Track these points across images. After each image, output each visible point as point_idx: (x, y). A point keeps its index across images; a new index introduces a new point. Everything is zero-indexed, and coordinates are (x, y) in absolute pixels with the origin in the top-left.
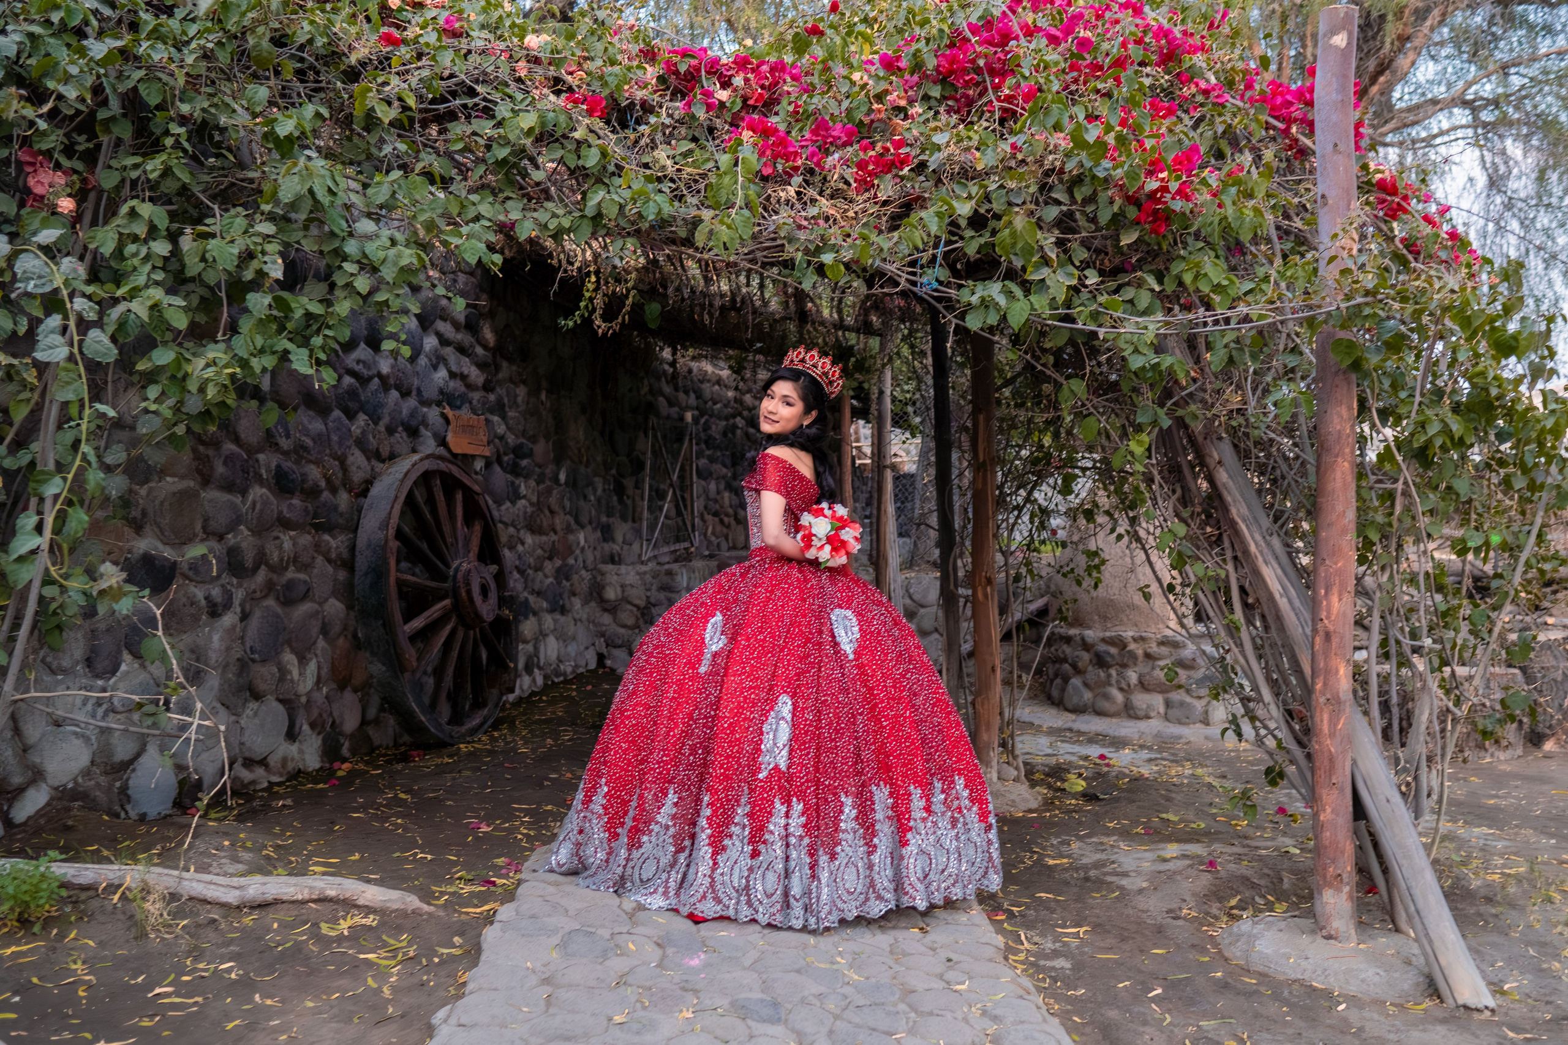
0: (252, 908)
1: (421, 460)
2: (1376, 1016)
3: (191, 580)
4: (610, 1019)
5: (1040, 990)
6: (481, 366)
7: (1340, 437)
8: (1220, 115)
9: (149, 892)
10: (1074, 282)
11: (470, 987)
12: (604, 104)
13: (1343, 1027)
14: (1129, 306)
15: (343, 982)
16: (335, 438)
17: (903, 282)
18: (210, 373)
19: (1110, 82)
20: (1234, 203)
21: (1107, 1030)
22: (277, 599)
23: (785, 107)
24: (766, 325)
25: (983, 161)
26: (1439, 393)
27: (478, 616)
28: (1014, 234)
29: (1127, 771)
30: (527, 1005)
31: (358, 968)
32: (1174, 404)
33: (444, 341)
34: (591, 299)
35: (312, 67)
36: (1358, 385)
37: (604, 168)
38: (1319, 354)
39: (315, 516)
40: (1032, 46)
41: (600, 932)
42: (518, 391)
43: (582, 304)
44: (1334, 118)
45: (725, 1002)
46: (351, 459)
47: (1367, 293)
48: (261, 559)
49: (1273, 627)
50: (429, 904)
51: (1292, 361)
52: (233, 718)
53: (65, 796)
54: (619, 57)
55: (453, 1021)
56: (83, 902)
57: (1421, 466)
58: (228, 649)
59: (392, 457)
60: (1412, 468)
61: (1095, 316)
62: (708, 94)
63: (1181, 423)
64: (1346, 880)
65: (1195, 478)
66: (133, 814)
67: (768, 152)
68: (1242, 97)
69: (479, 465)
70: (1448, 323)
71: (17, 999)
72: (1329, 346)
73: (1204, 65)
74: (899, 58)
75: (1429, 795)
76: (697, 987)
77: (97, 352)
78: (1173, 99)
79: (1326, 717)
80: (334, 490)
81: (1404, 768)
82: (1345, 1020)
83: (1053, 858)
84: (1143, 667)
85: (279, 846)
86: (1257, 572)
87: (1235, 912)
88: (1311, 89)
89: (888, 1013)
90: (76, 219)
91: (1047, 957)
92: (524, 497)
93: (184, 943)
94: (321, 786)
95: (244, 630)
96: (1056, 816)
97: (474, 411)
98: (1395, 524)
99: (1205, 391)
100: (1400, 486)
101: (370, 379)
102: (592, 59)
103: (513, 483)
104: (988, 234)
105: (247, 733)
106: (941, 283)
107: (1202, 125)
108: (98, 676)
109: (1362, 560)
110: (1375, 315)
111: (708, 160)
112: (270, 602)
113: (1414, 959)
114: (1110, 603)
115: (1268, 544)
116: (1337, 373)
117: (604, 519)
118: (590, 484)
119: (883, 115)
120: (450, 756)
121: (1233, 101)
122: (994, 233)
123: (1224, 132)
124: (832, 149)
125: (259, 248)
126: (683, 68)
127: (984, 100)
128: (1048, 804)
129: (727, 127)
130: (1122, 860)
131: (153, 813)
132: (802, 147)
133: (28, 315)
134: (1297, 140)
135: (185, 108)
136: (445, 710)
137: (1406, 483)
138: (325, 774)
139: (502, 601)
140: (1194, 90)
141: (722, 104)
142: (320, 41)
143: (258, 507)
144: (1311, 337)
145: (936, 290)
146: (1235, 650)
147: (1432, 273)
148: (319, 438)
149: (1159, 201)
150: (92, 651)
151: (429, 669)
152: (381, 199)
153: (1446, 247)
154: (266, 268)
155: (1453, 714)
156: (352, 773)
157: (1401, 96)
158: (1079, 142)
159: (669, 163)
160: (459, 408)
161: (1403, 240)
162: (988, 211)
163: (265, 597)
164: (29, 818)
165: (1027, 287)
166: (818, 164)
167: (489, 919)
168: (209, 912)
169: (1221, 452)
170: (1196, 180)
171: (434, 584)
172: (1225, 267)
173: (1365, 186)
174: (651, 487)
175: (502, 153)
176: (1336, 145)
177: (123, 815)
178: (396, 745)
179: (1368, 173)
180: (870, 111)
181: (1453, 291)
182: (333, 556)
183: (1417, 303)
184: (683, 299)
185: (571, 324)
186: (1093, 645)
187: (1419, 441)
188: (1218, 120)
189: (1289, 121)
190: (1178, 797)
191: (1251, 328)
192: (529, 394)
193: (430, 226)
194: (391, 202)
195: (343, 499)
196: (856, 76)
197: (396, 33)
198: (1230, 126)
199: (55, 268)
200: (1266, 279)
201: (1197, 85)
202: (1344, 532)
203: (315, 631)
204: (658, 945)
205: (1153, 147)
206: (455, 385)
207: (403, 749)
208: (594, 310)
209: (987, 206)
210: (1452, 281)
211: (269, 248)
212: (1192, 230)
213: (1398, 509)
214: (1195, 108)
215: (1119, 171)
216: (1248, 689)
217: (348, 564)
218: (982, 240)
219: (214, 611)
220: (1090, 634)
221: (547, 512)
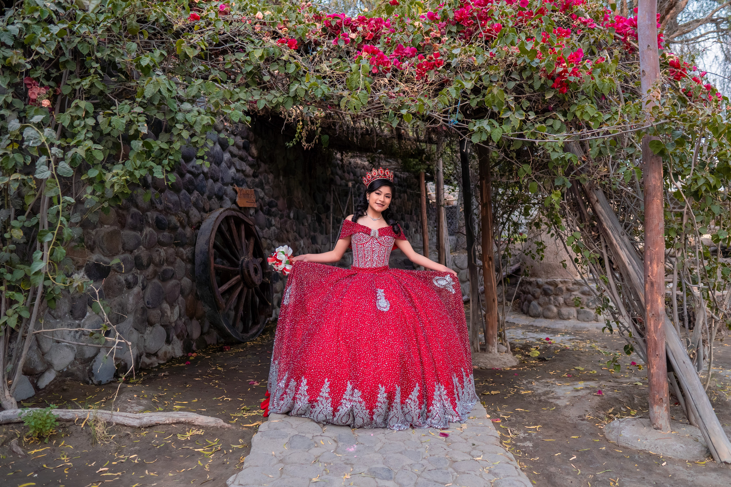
0: (146, 428)
1: (224, 211)
2: (681, 468)
3: (118, 272)
4: (311, 480)
5: (516, 458)
6: (251, 166)
7: (655, 188)
8: (592, 34)
9: (98, 422)
10: (524, 118)
11: (245, 465)
12: (296, 43)
13: (665, 474)
14: (550, 128)
15: (186, 463)
16: (183, 203)
17: (441, 121)
18: (115, 179)
19: (538, 21)
20: (599, 77)
21: (549, 477)
22: (159, 279)
23: (383, 40)
24: (383, 141)
25: (478, 61)
26: (703, 164)
27: (253, 282)
28: (493, 96)
29: (559, 346)
30: (272, 474)
31: (194, 455)
32: (575, 174)
33: (233, 155)
34: (300, 133)
35: (159, 33)
36: (663, 162)
37: (298, 73)
38: (644, 147)
39: (175, 240)
40: (500, 5)
41: (307, 435)
42: (269, 176)
43: (296, 135)
44: (647, 33)
45: (365, 470)
46: (191, 212)
47: (666, 118)
48: (151, 261)
49: (625, 279)
50: (228, 423)
51: (630, 151)
52: (140, 335)
53: (63, 375)
54: (303, 20)
55: (236, 483)
56: (68, 427)
57: (695, 199)
58: (137, 303)
59: (211, 210)
60: (691, 201)
61: (533, 134)
62: (345, 36)
63: (578, 182)
64: (664, 401)
65: (586, 209)
66: (95, 382)
67: (375, 62)
68: (602, 25)
69: (252, 212)
70: (707, 130)
71: (36, 475)
72: (649, 144)
73: (584, 10)
74: (436, 14)
75: (704, 359)
76: (353, 462)
77: (64, 173)
78: (569, 27)
79: (652, 323)
80: (184, 227)
81: (692, 346)
82: (666, 471)
83: (524, 390)
84: (566, 295)
85: (160, 396)
86: (617, 254)
87: (612, 415)
88: (636, 19)
89: (444, 473)
90: (51, 109)
91: (521, 441)
92: (274, 225)
93: (113, 447)
94: (182, 365)
95: (144, 294)
96: (525, 369)
97: (249, 187)
98: (684, 228)
99: (589, 167)
100: (685, 210)
101: (199, 174)
102: (290, 22)
103: (268, 219)
104: (481, 97)
105: (147, 342)
106: (459, 121)
107: (584, 39)
108: (76, 319)
109: (668, 245)
110: (670, 128)
111: (347, 67)
112: (156, 280)
113: (699, 438)
114: (549, 266)
115: (622, 240)
116: (652, 157)
117: (312, 233)
118: (305, 218)
119: (430, 41)
120: (242, 348)
121: (598, 27)
122: (484, 96)
123: (594, 42)
124: (405, 59)
125: (136, 119)
126: (334, 24)
127: (478, 32)
128: (522, 363)
129: (356, 51)
130: (557, 391)
131: (104, 380)
132: (391, 59)
133: (32, 156)
134: (630, 44)
135: (99, 55)
136: (240, 325)
137: (688, 208)
138: (184, 359)
139: (264, 275)
140: (579, 22)
141: (353, 40)
142: (162, 20)
143: (148, 237)
144: (639, 140)
145: (457, 125)
146: (608, 291)
147: (698, 107)
148: (175, 204)
149: (563, 77)
150: (73, 307)
151: (232, 307)
152: (193, 93)
153: (704, 93)
154: (139, 129)
155: (715, 319)
156: (197, 358)
157: (681, 19)
158: (523, 51)
159: (328, 69)
160: (242, 186)
161: (683, 90)
162: (481, 86)
163: (154, 278)
164: (46, 386)
165: (501, 121)
166: (398, 67)
167: (256, 430)
168: (125, 430)
169: (598, 196)
170: (581, 66)
171: (232, 268)
172: (596, 107)
173: (664, 65)
174: (333, 218)
175: (250, 69)
176: (649, 46)
177: (90, 382)
178: (218, 343)
179: (665, 58)
180: (423, 40)
181: (708, 115)
182: (185, 257)
183: (691, 122)
184: (344, 131)
185: (291, 145)
186: (542, 286)
187: (694, 188)
188: (591, 36)
189: (626, 35)
190: (584, 358)
191: (610, 137)
192: (275, 178)
193: (217, 105)
194: (198, 94)
195: (188, 231)
196: (417, 24)
197: (197, 14)
198: (597, 39)
199: (41, 134)
200: (616, 113)
201: (580, 20)
202: (659, 233)
203: (177, 293)
204: (335, 441)
205: (559, 51)
206: (240, 175)
207: (221, 345)
208: (302, 138)
209: (480, 83)
210: (708, 111)
211: (140, 119)
212: (580, 90)
213: (685, 221)
214: (580, 31)
215: (543, 63)
216: (614, 309)
217: (192, 260)
218: (479, 100)
219: (130, 286)
220: (541, 280)
221: (285, 232)
